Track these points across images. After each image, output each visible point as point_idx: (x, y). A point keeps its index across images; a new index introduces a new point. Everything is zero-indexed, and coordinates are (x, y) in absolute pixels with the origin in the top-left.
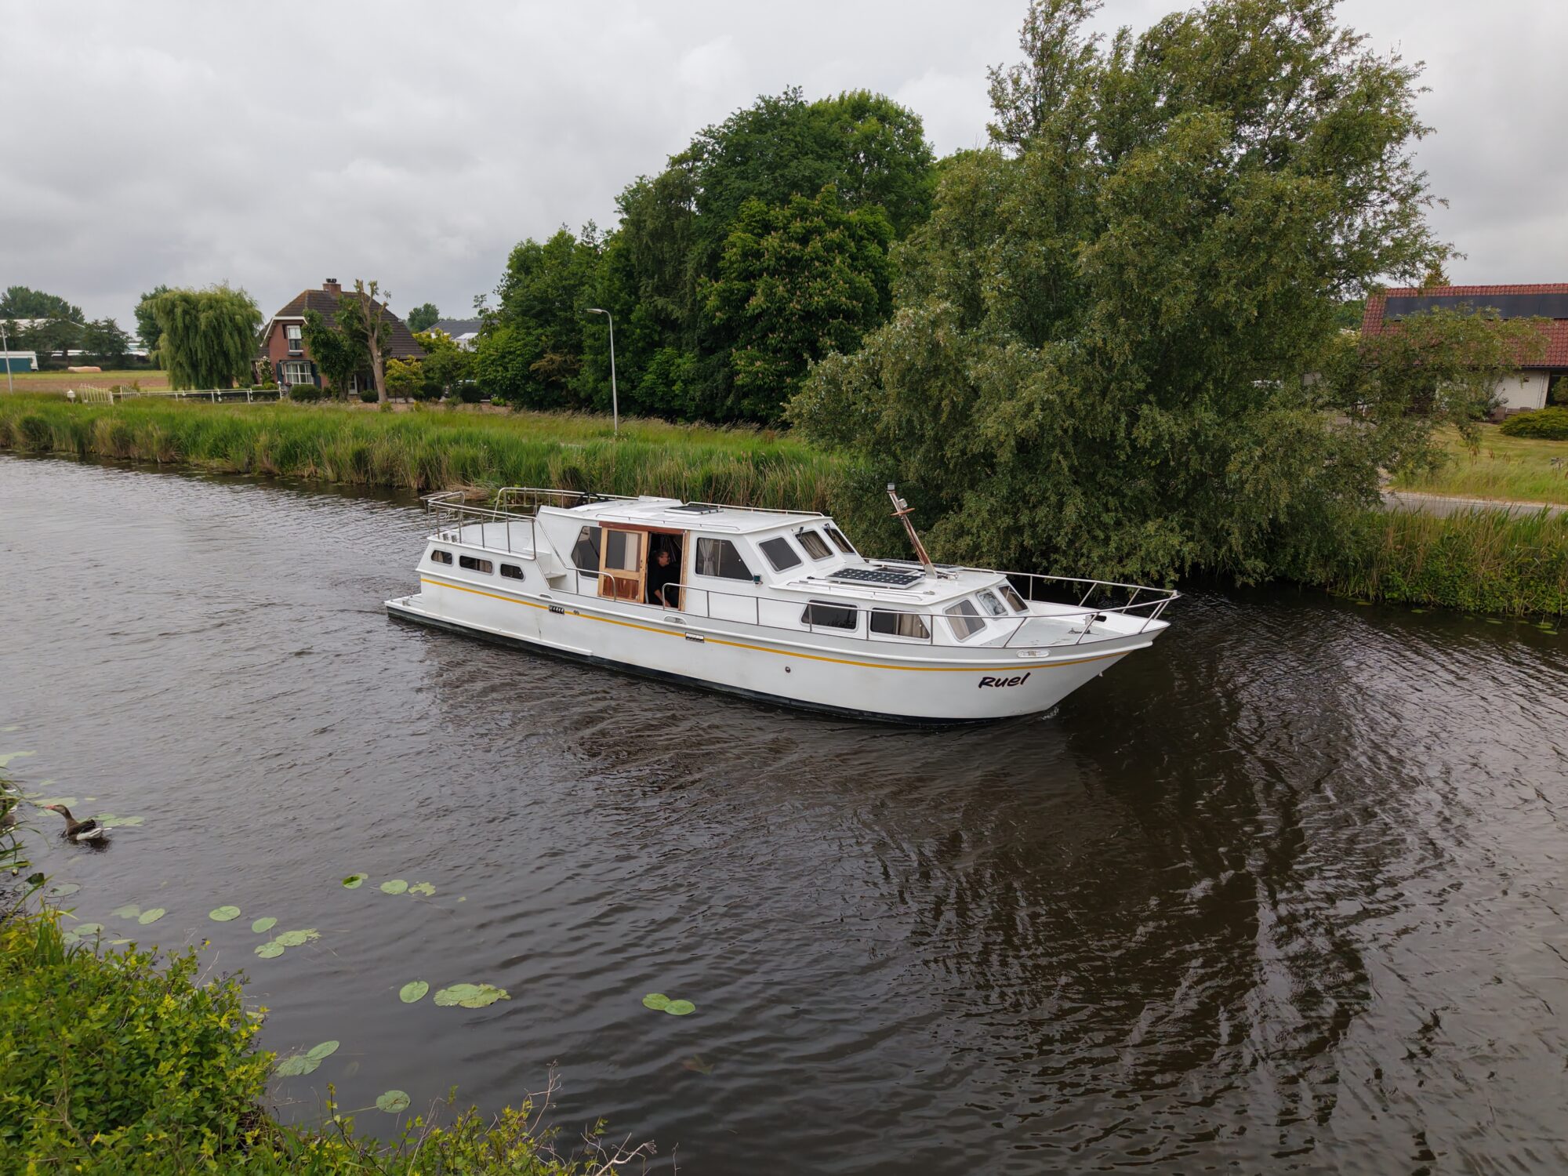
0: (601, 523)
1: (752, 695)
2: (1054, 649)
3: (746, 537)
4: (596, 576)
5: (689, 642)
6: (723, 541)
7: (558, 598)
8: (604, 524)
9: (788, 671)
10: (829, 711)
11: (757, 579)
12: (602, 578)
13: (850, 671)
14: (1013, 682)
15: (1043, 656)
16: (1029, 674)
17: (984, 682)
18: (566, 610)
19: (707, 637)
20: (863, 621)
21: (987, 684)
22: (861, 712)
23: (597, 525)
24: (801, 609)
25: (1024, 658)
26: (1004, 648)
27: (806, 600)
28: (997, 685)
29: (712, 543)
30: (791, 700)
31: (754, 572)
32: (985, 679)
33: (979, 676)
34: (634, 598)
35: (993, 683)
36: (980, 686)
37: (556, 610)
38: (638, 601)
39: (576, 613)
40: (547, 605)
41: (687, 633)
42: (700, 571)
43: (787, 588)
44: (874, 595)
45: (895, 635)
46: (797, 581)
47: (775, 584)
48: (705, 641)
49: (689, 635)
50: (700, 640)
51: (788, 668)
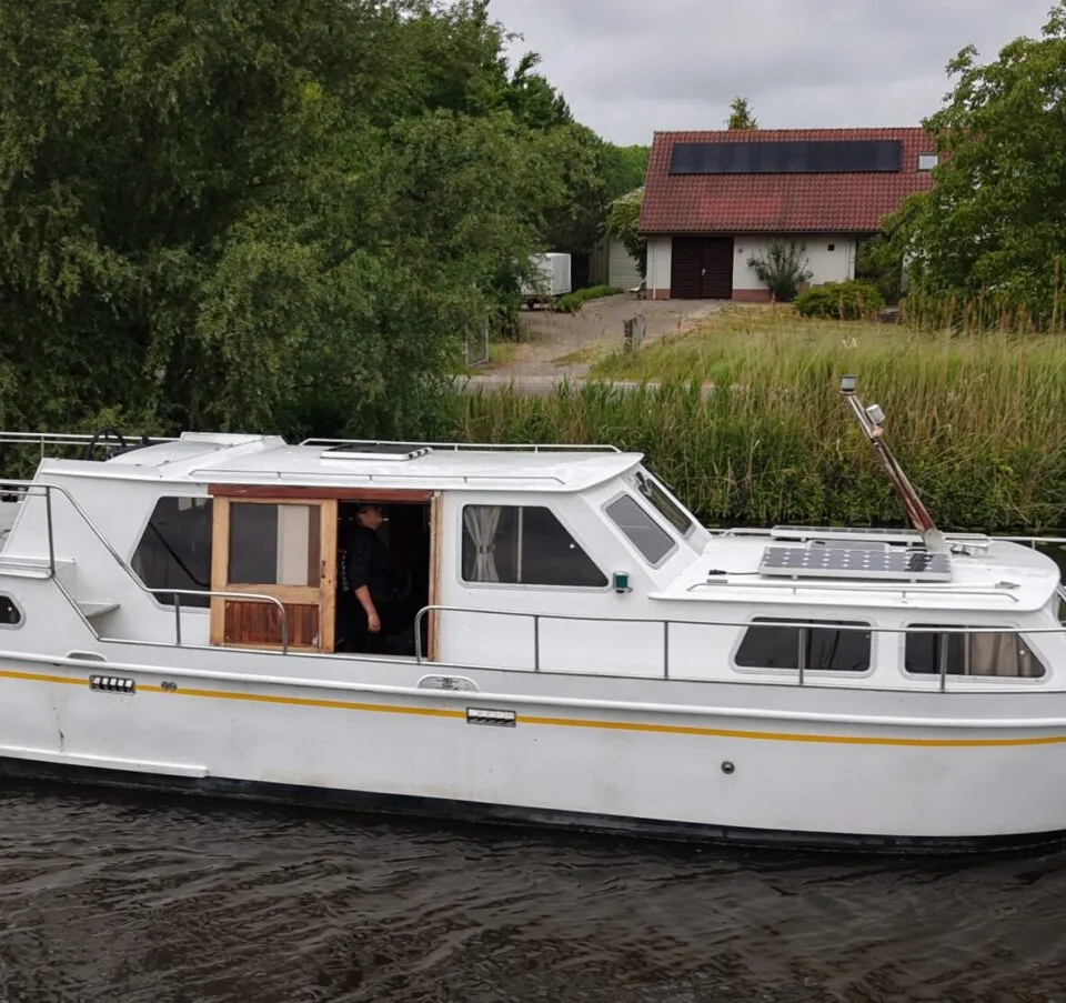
0: (213, 488)
1: (630, 827)
3: (582, 496)
4: (205, 602)
5: (475, 727)
6: (527, 509)
7: (115, 658)
8: (217, 490)
9: (728, 769)
10: (819, 846)
11: (622, 582)
12: (219, 606)
18: (140, 682)
19: (521, 713)
20: (888, 652)
22: (889, 840)
23: (203, 494)
24: (733, 638)
27: (746, 617)
30: (726, 829)
34: (307, 642)
37: (111, 684)
38: (320, 649)
39: (168, 687)
40: (86, 676)
41: (468, 709)
42: (469, 572)
43: (689, 596)
44: (904, 596)
45: (962, 677)
46: (705, 582)
47: (658, 590)
48: (517, 723)
49: (473, 713)
50: (505, 722)
51: (728, 763)
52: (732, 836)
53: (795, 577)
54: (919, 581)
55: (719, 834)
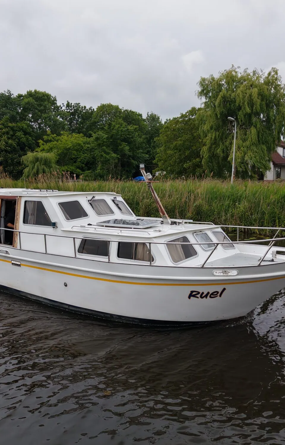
2: (241, 269)
3: (50, 198)
5: (14, 266)
6: (38, 202)
9: (66, 285)
11: (54, 225)
13: (102, 285)
14: (214, 295)
15: (233, 274)
16: (224, 289)
17: (192, 295)
19: (23, 263)
21: (194, 296)
24: (78, 243)
25: (218, 275)
26: (203, 267)
27: (81, 236)
28: (201, 297)
29: (33, 203)
31: (53, 221)
32: (192, 292)
33: (188, 290)
35: (199, 296)
36: (189, 297)
41: (12, 260)
42: (25, 221)
43: (71, 230)
44: (121, 232)
45: (132, 260)
46: (80, 226)
47: (63, 228)
48: (21, 266)
49: (13, 262)
50: (19, 265)
51: (66, 283)
52: (71, 308)
53: (104, 226)
54: (134, 228)
55: (67, 307)
